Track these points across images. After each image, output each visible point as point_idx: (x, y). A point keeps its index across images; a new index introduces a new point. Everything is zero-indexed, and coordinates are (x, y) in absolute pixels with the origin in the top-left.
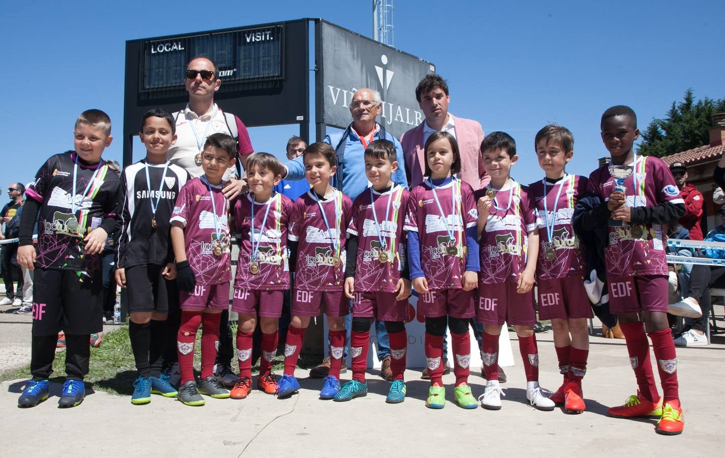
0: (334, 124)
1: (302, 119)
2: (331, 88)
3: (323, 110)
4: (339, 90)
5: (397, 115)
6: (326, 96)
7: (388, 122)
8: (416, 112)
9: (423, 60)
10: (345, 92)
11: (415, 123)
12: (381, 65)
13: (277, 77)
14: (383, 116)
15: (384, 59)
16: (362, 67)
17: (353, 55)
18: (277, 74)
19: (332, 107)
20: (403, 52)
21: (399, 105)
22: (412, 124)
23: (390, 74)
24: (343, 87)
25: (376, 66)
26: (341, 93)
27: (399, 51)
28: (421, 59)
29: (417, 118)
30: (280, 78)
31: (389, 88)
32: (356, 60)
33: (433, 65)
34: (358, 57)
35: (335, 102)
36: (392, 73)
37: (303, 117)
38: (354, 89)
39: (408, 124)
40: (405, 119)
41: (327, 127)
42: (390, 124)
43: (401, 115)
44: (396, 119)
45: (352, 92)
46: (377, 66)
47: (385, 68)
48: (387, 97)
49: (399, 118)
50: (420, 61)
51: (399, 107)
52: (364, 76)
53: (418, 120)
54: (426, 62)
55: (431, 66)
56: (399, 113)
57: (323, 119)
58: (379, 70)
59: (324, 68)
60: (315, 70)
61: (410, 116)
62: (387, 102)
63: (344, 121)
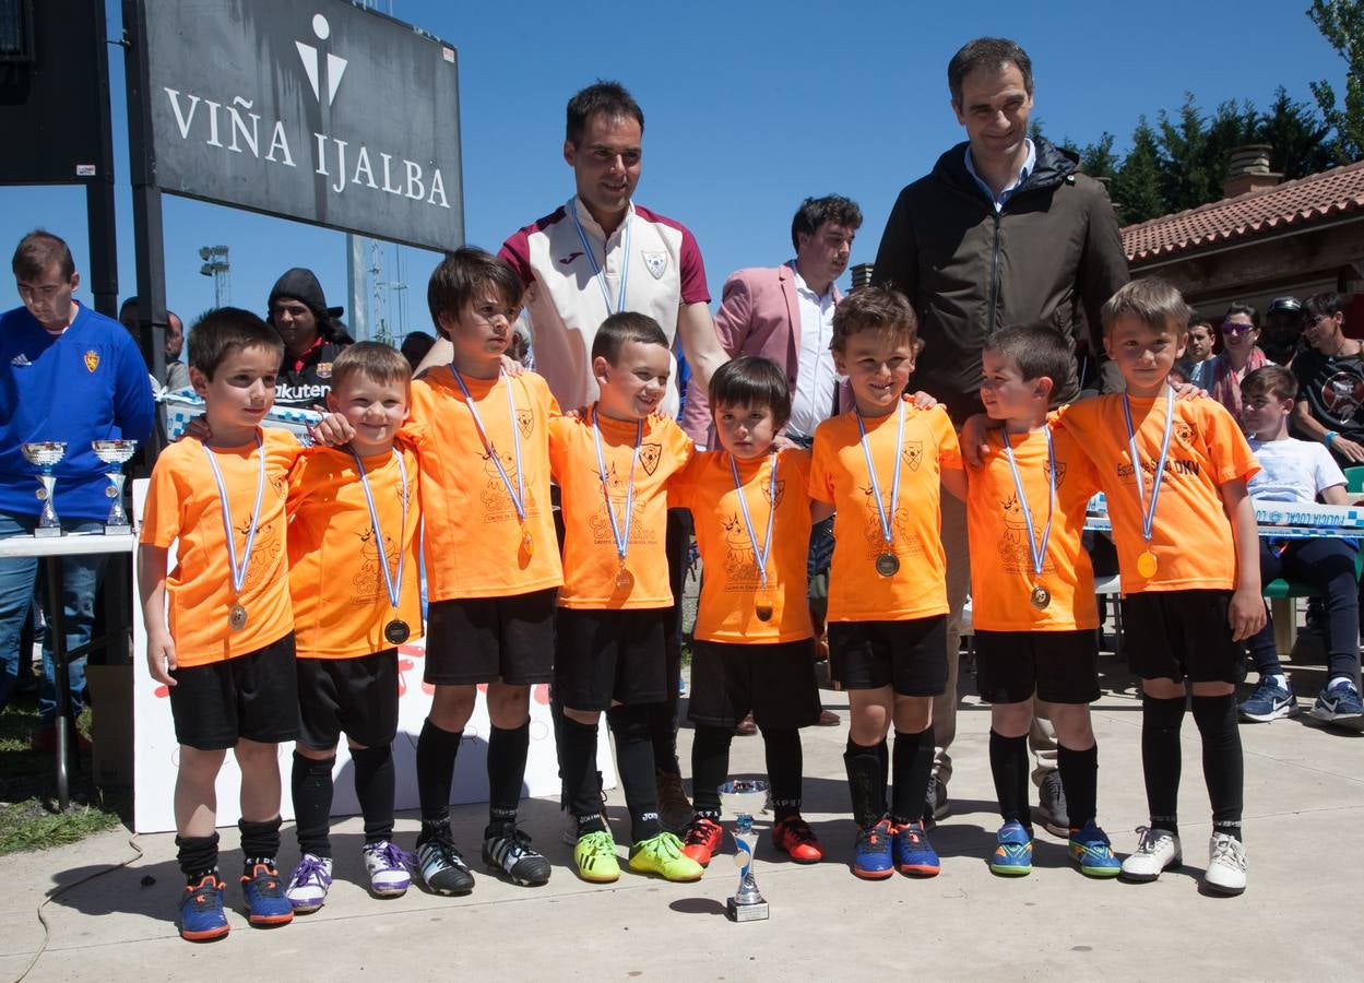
0: (183, 189)
1: (93, 173)
2: (173, 94)
3: (152, 151)
4: (195, 100)
5: (359, 168)
6: (159, 115)
7: (335, 187)
8: (409, 164)
9: (425, 34)
10: (213, 106)
11: (405, 190)
12: (312, 39)
13: (12, 53)
14: (322, 170)
15: (321, 26)
16: (259, 44)
17: (234, 9)
18: (10, 47)
19: (176, 146)
20: (370, 11)
21: (363, 144)
22: (399, 192)
23: (337, 66)
24: (207, 93)
25: (297, 43)
26: (203, 110)
27: (360, 6)
28: (421, 32)
29: (410, 179)
30: (22, 57)
31: (334, 101)
32: (241, 23)
33: (451, 47)
34: (246, 17)
35: (185, 131)
36: (343, 63)
37: (93, 167)
38: (238, 99)
39: (388, 193)
40: (380, 181)
41: (163, 195)
42: (340, 191)
43: (368, 170)
44: (356, 180)
45: (233, 107)
46: (302, 42)
47: (324, 48)
48: (331, 125)
49: (364, 176)
50: (418, 36)
51: (363, 151)
52: (266, 69)
53: (413, 182)
54: (432, 37)
55: (445, 49)
56: (363, 165)
57: (152, 177)
58: (308, 55)
59: (150, 39)
60: (121, 43)
61: (391, 172)
62: (332, 136)
63: (214, 181)
